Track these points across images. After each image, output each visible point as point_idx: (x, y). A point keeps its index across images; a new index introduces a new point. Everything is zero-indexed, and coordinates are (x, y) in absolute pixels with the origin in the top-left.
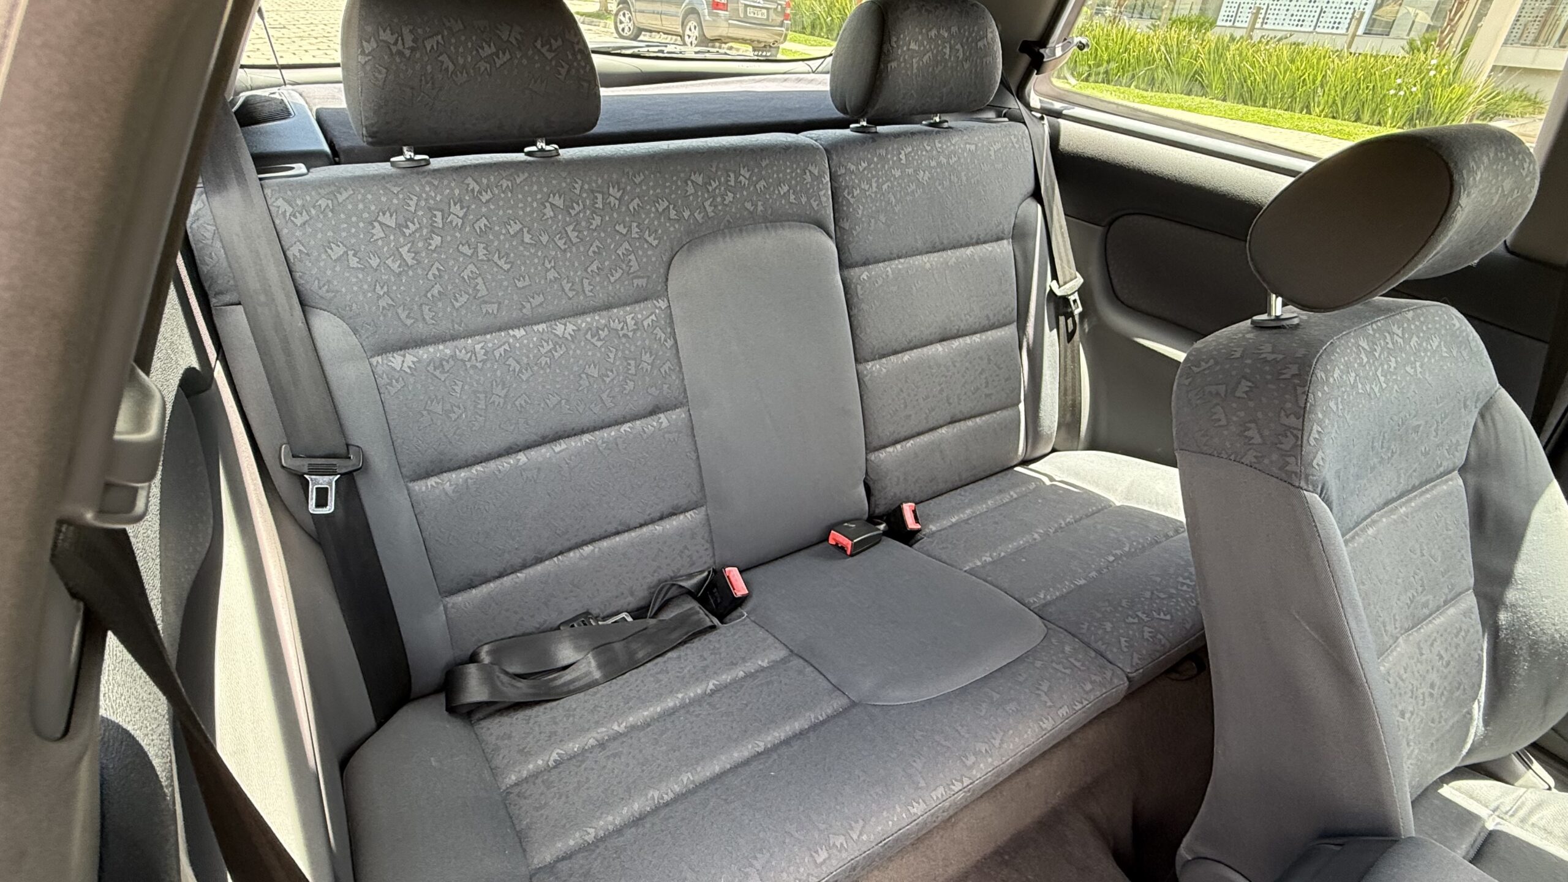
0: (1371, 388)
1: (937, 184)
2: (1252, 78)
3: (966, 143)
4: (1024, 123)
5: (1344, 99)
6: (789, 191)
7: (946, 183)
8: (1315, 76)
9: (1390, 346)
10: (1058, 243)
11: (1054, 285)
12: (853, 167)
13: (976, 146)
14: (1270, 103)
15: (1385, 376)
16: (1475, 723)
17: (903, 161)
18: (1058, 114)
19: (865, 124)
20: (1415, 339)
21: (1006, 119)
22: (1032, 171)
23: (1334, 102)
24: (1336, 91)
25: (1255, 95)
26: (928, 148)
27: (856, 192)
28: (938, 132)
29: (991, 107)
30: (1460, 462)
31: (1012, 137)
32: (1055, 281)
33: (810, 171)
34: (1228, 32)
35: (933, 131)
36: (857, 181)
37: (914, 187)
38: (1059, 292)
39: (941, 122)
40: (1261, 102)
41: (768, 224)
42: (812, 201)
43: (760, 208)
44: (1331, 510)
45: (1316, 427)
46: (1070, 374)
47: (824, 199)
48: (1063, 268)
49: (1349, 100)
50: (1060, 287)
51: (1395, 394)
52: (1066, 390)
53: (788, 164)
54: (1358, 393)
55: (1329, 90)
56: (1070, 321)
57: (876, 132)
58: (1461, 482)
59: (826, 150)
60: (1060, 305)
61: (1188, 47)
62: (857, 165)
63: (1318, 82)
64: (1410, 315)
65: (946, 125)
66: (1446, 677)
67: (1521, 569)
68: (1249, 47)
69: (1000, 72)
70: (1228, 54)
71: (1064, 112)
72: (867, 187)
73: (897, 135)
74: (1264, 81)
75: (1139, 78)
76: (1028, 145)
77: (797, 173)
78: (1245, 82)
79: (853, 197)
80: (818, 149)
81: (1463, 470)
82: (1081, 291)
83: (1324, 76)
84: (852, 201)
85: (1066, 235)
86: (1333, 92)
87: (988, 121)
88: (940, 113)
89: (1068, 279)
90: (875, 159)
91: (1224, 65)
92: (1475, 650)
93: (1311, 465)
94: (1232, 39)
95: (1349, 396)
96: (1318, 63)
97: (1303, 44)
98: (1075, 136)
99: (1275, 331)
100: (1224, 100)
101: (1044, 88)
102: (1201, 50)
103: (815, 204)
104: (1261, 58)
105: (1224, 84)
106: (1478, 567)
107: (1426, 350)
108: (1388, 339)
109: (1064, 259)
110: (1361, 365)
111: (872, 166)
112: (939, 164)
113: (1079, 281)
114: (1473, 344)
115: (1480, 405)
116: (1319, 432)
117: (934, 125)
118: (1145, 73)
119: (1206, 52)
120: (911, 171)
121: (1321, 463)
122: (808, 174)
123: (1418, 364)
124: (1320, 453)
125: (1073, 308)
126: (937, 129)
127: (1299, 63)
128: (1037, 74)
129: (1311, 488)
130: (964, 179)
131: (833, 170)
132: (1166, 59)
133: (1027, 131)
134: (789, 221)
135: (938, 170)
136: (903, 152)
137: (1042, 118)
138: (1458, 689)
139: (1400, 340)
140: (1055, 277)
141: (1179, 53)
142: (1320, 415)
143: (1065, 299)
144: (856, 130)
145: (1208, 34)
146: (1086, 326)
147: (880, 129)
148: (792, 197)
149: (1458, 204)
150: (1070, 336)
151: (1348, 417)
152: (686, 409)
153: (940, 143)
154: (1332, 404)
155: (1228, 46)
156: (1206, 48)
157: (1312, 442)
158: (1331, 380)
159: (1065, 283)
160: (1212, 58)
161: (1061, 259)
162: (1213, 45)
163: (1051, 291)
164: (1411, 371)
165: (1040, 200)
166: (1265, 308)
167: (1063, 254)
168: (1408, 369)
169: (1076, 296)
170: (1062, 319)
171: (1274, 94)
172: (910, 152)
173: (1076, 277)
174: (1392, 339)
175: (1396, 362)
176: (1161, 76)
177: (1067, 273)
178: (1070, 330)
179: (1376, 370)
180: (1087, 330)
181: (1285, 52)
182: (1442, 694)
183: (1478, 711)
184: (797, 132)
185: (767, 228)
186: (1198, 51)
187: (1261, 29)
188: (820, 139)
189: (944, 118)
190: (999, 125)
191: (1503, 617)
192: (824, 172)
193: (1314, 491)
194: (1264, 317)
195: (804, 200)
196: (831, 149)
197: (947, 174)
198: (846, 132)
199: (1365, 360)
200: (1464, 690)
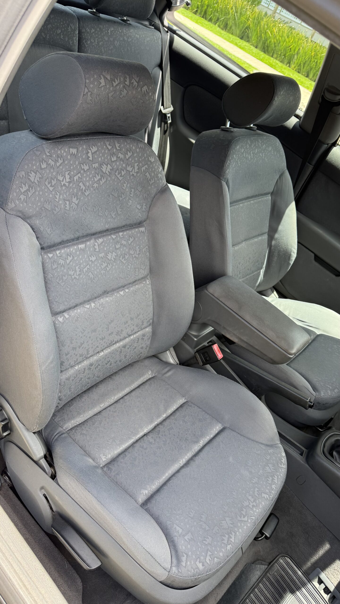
0: (248, 156)
1: (122, 49)
2: (270, 40)
3: (136, 34)
4: (160, 32)
5: (304, 64)
6: (61, 33)
7: (126, 50)
8: (295, 48)
9: (257, 145)
10: (166, 90)
11: (161, 107)
12: (89, 30)
13: (140, 36)
14: (275, 56)
15: (253, 154)
16: (261, 276)
17: (109, 34)
18: (174, 32)
19: (95, 11)
20: (264, 145)
21: (153, 28)
22: (160, 55)
23: (300, 64)
24: (302, 59)
25: (270, 49)
26: (120, 31)
27: (89, 42)
28: (125, 25)
29: (148, 20)
30: (271, 190)
31: (155, 37)
32: (162, 107)
33: (71, 26)
34: (265, 10)
35: (123, 24)
36: (89, 37)
37: (112, 47)
38: (164, 111)
39: (127, 20)
40: (271, 54)
41: (50, 46)
42: (70, 40)
43: (48, 37)
44: (229, 191)
45: (228, 162)
46: (162, 149)
47: (75, 41)
48: (166, 101)
49: (306, 65)
50: (164, 109)
51: (255, 161)
52: (160, 155)
53: (62, 20)
54: (243, 156)
55: (300, 57)
56: (166, 125)
57: (99, 16)
58: (270, 198)
59: (78, 18)
60: (163, 117)
61: (246, 12)
62: (90, 29)
63: (296, 51)
64: (265, 137)
65: (128, 22)
66: (254, 257)
67: (280, 228)
68: (272, 22)
69: (154, 6)
70: (262, 22)
71: (177, 32)
72: (93, 41)
73: (108, 21)
74: (275, 43)
75: (220, 21)
76: (160, 42)
77: (65, 26)
78: (267, 41)
79: (87, 44)
80: (75, 17)
81: (272, 194)
82: (172, 113)
83: (299, 49)
84: (86, 45)
85: (170, 87)
86: (301, 59)
87: (145, 26)
88: (127, 16)
89: (168, 107)
90: (98, 29)
91: (260, 28)
92: (264, 252)
93: (225, 172)
94: (266, 14)
95: (240, 156)
96: (298, 41)
97: (294, 29)
98: (179, 43)
99: (225, 132)
100: (256, 47)
101: (170, 17)
102: (251, 16)
103: (71, 43)
104: (275, 30)
105: (258, 39)
106: (270, 226)
107: (267, 150)
108: (257, 143)
109: (167, 97)
110: (246, 148)
111: (96, 32)
112: (124, 39)
113: (171, 109)
114: (281, 153)
115: (280, 173)
116: (229, 163)
117: (123, 20)
118: (224, 19)
119: (253, 18)
120: (112, 39)
121: (228, 173)
122: (70, 27)
123: (264, 154)
124: (228, 170)
125: (168, 120)
126: (125, 23)
127: (290, 39)
128: (168, 11)
129: (224, 180)
130: (133, 50)
131: (80, 29)
132: (234, 15)
133: (161, 36)
134: (59, 47)
135: (123, 43)
136: (110, 29)
137: (167, 32)
138: (257, 262)
139: (260, 145)
140: (163, 105)
141: (241, 14)
142: (230, 158)
143: (165, 115)
144: (91, 12)
145: (256, 8)
146: (172, 130)
147: (102, 15)
148: (62, 36)
149: (274, 99)
150: (165, 132)
151: (239, 163)
152: (7, 121)
153: (125, 30)
154: (235, 156)
155: (263, 18)
156: (253, 16)
157: (227, 166)
158: (236, 148)
159: (166, 108)
160: (255, 22)
161: (166, 97)
162: (257, 16)
163: (161, 110)
164: (261, 156)
165: (161, 69)
166: (225, 124)
167: (167, 96)
168: (261, 154)
169: (169, 115)
170: (163, 124)
171: (277, 51)
172: (112, 31)
173: (171, 107)
174: (258, 144)
175: (258, 151)
176: (231, 24)
177: (168, 104)
178: (165, 129)
179: (251, 151)
180: (172, 131)
181: (286, 31)
182: (252, 262)
183: (262, 272)
184: (65, 5)
185: (50, 47)
186: (249, 17)
187: (279, 14)
188: (76, 12)
189: (129, 19)
190: (150, 29)
191: (273, 243)
192: (76, 29)
193: (225, 181)
194: (224, 127)
195: (67, 39)
196: (80, 18)
197: (126, 45)
198: (86, 12)
199: (248, 147)
200: (259, 263)
